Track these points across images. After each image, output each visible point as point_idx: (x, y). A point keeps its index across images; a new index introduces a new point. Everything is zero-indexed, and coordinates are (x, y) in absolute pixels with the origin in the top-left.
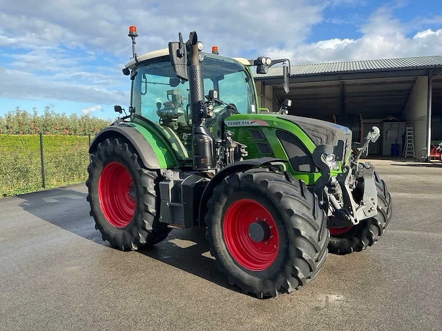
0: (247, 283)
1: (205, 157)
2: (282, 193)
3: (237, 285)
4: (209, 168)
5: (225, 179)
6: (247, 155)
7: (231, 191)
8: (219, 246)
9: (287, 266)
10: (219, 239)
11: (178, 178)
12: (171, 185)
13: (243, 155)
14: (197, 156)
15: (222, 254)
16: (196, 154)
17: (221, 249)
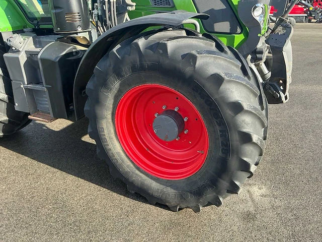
0: (156, 194)
1: (70, 12)
2: (223, 75)
3: (141, 195)
4: (80, 29)
5: (115, 50)
6: (134, 8)
7: (127, 72)
8: (110, 146)
9: (221, 181)
10: (111, 138)
11: (31, 47)
12: (23, 59)
13: (129, 8)
14: (58, 11)
15: (116, 156)
16: (56, 8)
17: (114, 151)
